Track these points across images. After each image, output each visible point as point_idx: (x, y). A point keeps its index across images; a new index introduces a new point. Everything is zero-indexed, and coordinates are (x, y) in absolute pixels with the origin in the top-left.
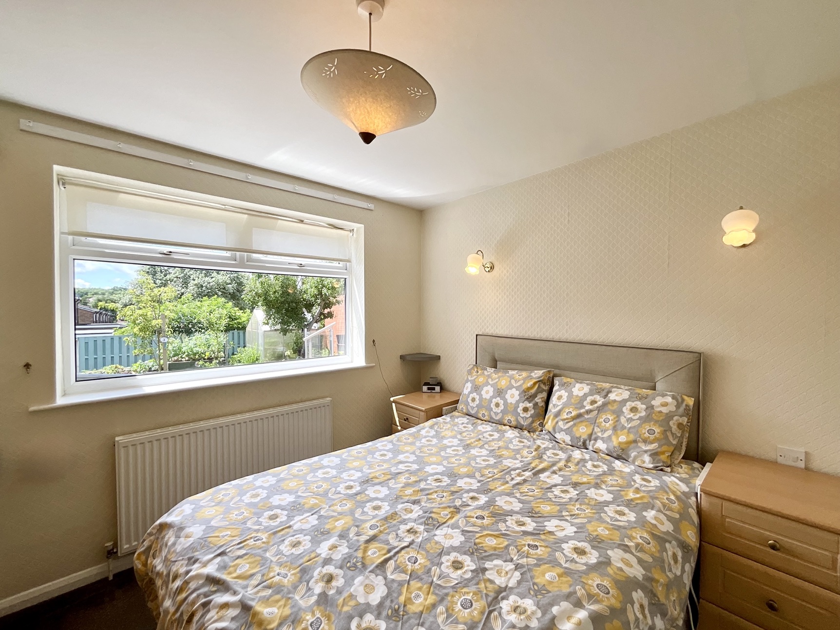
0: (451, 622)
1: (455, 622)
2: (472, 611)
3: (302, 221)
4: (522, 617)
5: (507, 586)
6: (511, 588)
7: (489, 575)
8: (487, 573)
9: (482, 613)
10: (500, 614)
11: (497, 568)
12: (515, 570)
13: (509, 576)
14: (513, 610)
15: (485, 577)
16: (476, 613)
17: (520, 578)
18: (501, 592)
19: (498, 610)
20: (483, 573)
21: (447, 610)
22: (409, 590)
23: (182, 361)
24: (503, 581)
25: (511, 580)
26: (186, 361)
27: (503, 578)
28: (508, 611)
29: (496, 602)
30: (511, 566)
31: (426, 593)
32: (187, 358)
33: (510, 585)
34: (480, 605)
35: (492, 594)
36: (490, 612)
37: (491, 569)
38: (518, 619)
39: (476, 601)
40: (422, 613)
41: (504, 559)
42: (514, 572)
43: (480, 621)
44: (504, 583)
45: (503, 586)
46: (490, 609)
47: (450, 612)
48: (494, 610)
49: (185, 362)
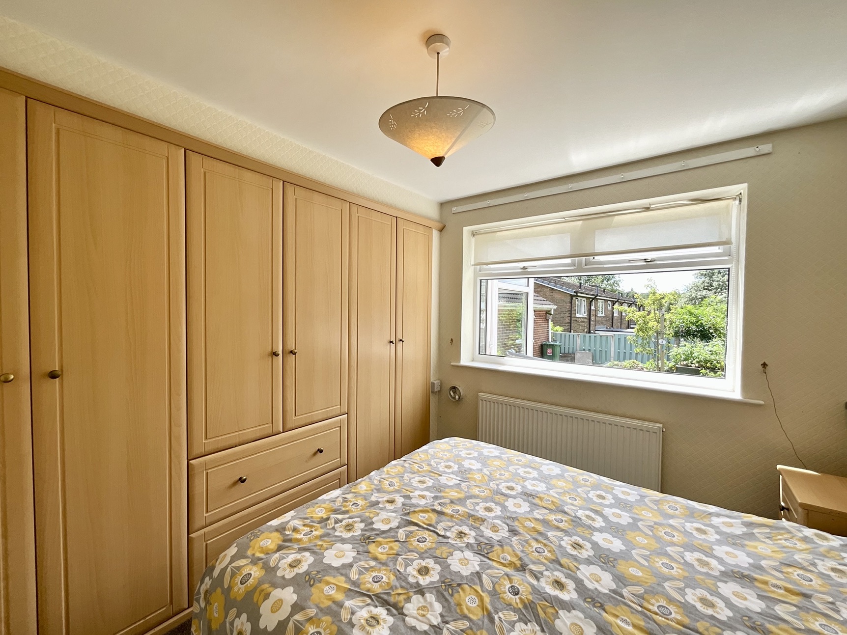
0: (359, 570)
1: (360, 572)
2: (370, 583)
3: (647, 209)
4: (363, 621)
5: (406, 616)
6: (404, 620)
7: (416, 599)
8: (419, 596)
9: (368, 590)
10: (368, 605)
11: (428, 606)
12: (430, 625)
13: (420, 618)
14: (373, 616)
15: (411, 594)
16: (369, 586)
17: (419, 629)
18: (397, 609)
19: (372, 603)
20: (417, 593)
21: (372, 567)
22: (388, 543)
23: (691, 366)
24: (410, 611)
25: (415, 620)
26: (696, 367)
27: (415, 612)
28: (371, 612)
29: (384, 604)
30: (436, 621)
31: (388, 553)
32: (697, 365)
33: (407, 619)
34: (376, 588)
35: (392, 600)
36: (369, 596)
37: (425, 600)
38: (360, 617)
39: (381, 586)
40: (369, 553)
41: (444, 614)
42: (427, 624)
43: (361, 589)
44: (408, 613)
45: (405, 611)
46: (373, 596)
47: (371, 569)
48: (372, 600)
49: (694, 368)
